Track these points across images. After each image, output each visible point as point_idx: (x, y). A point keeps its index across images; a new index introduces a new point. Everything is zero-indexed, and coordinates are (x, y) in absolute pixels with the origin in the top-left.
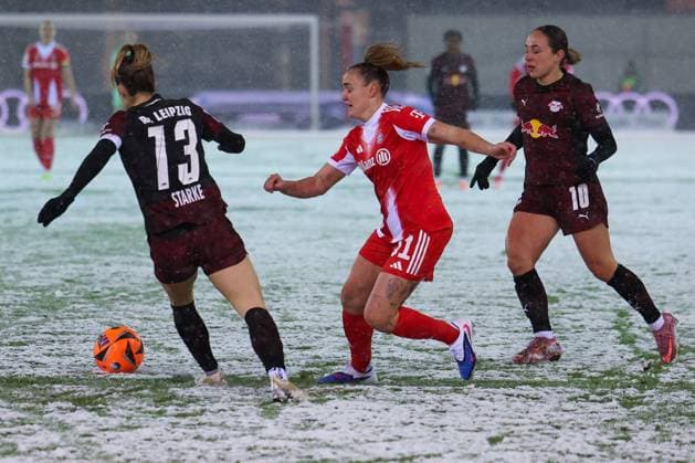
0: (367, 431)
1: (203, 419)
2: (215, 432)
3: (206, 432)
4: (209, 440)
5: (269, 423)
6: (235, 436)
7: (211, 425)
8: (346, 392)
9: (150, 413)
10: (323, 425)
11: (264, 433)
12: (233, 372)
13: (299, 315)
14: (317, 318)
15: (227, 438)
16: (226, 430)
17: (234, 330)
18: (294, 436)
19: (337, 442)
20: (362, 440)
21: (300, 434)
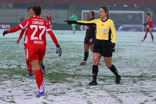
0: (153, 86)
1: (123, 83)
2: (125, 85)
3: (123, 85)
4: (124, 87)
5: (135, 84)
6: (129, 86)
7: (124, 84)
8: (149, 79)
9: (113, 82)
10: (144, 85)
11: (134, 86)
12: (128, 75)
13: (140, 65)
14: (144, 65)
15: (127, 87)
16: (127, 85)
17: (129, 67)
18: (139, 87)
19: (147, 88)
20: (152, 87)
21: (140, 86)
